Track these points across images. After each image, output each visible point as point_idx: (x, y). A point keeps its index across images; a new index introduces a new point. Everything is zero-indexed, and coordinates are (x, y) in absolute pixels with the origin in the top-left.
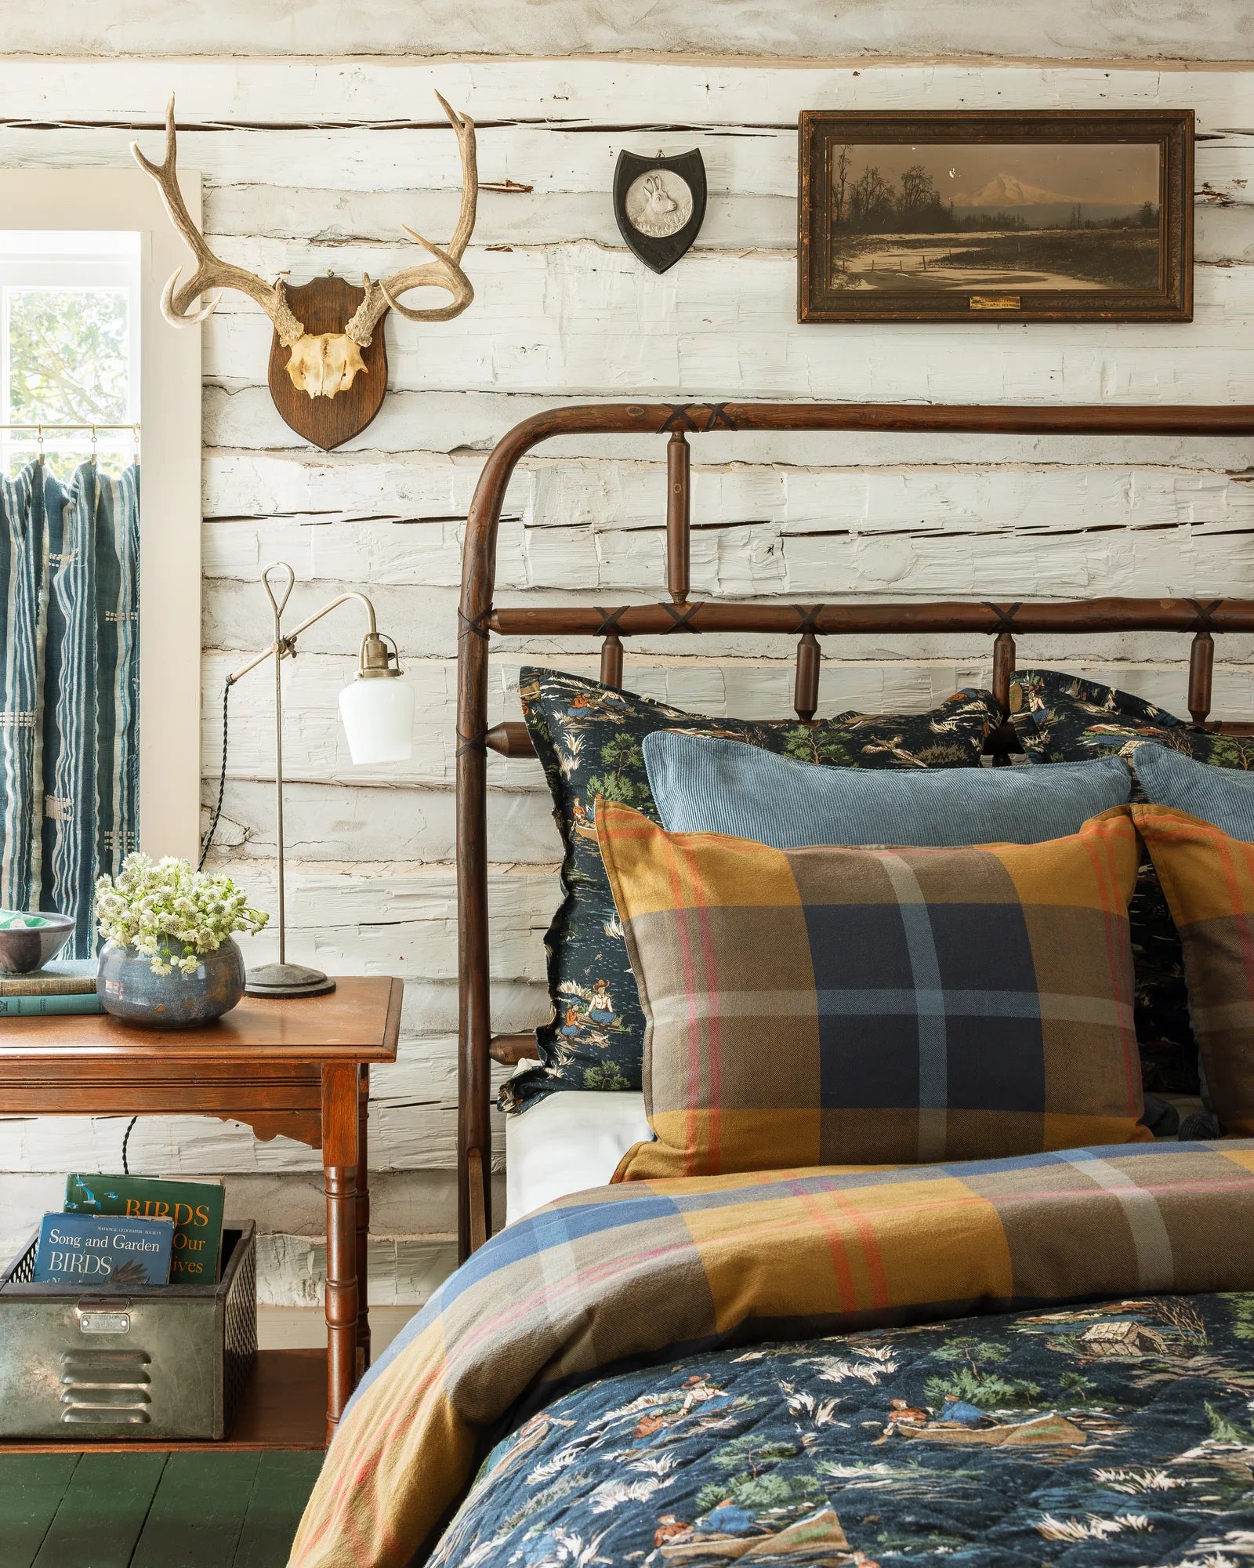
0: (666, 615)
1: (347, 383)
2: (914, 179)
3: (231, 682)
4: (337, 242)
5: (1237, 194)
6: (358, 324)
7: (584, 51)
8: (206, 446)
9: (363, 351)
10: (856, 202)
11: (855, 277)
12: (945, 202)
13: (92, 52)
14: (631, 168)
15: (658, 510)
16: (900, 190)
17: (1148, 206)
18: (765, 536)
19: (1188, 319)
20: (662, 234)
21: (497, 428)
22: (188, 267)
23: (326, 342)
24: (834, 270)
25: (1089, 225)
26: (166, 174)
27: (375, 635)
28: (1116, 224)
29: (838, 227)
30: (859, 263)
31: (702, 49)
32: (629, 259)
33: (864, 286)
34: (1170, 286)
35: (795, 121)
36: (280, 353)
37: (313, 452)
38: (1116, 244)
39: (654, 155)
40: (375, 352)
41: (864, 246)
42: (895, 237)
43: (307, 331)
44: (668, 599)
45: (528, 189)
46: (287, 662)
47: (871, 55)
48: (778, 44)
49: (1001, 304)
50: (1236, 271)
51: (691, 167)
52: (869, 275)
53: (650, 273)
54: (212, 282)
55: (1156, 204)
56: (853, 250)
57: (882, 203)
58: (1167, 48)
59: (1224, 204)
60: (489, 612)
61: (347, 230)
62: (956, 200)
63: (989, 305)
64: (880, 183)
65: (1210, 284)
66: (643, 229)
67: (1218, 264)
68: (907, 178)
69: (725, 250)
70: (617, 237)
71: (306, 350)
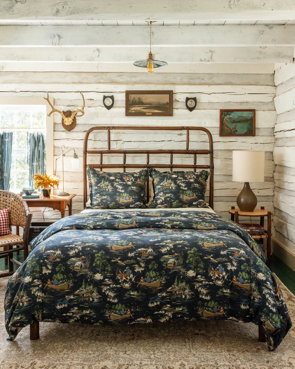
0: (107, 152)
1: (71, 123)
2: (139, 99)
3: (57, 159)
4: (70, 106)
5: (179, 100)
6: (72, 117)
7: (100, 83)
8: (54, 131)
9: (73, 120)
10: (132, 101)
11: (132, 111)
12: (143, 102)
13: (41, 83)
14: (105, 97)
15: (107, 139)
16: (137, 100)
17: (168, 102)
18: (122, 142)
19: (172, 116)
20: (109, 105)
21: (88, 129)
22: (51, 110)
23: (68, 119)
24: (130, 110)
25: (161, 104)
26: (48, 99)
27: (75, 154)
28: (164, 104)
29: (130, 105)
30: (133, 109)
31: (115, 82)
32: (105, 108)
33: (133, 112)
34: (170, 112)
35: (125, 91)
36: (63, 120)
37: (67, 132)
38: (164, 107)
39: (108, 96)
40: (74, 120)
41: (133, 107)
42: (137, 106)
43: (66, 117)
44: (108, 150)
45: (93, 100)
46: (64, 157)
47: (135, 83)
48: (124, 82)
49: (150, 114)
50: (178, 110)
51: (112, 98)
52: (134, 110)
53: (108, 110)
54: (54, 111)
55: (169, 102)
56: (132, 107)
57: (135, 102)
58: (171, 82)
59: (178, 101)
60: (86, 151)
61: (71, 105)
62: (144, 101)
63: (148, 114)
64: (135, 99)
65: (175, 111)
66: (106, 105)
67: (176, 109)
68: (138, 99)
69: (117, 107)
70: (104, 106)
71: (66, 119)
